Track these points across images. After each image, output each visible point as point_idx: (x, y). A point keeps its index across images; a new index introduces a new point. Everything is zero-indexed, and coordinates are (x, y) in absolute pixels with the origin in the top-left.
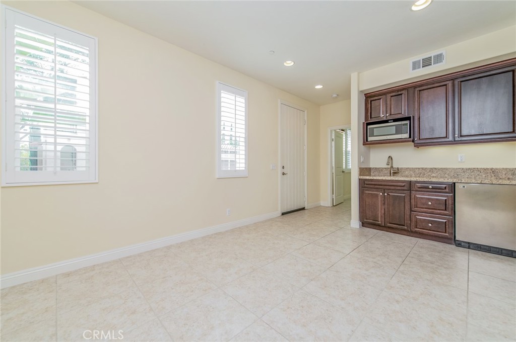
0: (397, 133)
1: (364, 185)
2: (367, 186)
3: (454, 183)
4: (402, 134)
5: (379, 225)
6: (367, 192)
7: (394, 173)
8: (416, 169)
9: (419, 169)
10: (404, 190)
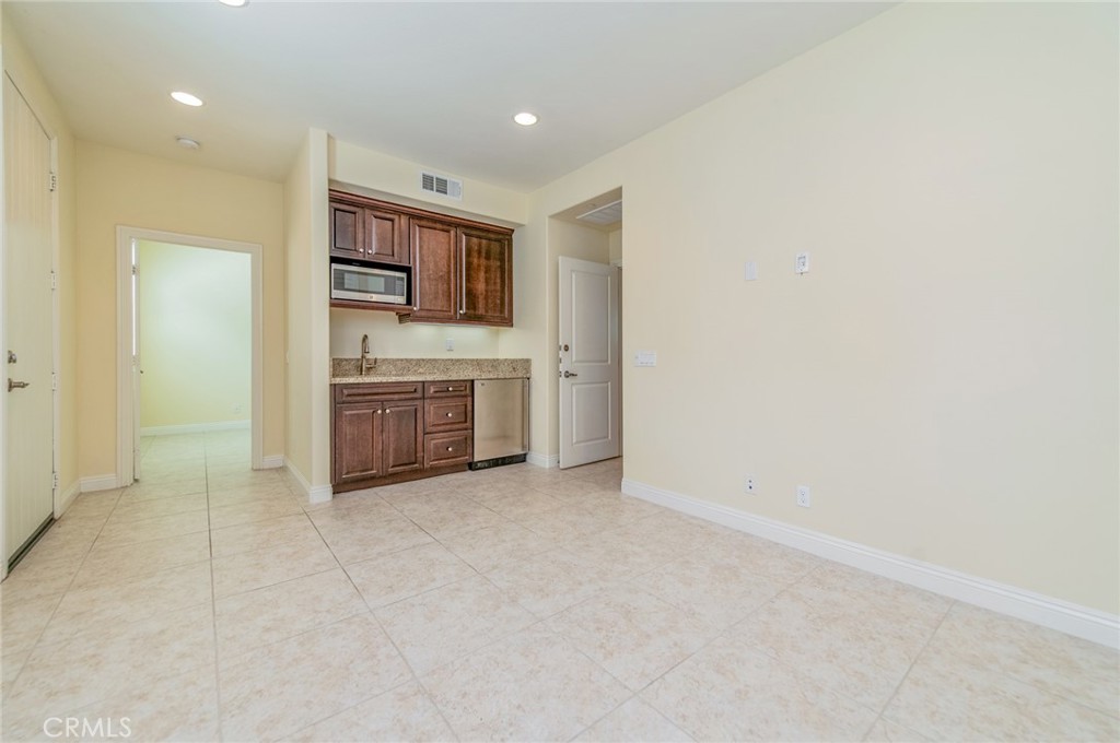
0: (387, 292)
1: (341, 398)
2: (349, 398)
3: (473, 381)
4: (395, 294)
5: (373, 478)
6: (348, 413)
7: (369, 369)
8: (398, 360)
9: (402, 360)
10: (416, 399)
